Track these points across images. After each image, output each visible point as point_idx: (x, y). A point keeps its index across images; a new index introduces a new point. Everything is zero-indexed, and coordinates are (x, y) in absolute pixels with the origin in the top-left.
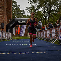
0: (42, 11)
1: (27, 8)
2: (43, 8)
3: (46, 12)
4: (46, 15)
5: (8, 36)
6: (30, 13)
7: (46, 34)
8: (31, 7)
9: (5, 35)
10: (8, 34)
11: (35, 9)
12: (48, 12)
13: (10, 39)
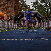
0: (45, 5)
1: (32, 3)
2: (46, 3)
3: (48, 6)
4: (48, 9)
5: (16, 26)
6: (34, 7)
7: (48, 25)
8: (35, 2)
9: (14, 25)
10: (16, 24)
11: (39, 3)
12: (50, 6)
13: (17, 28)
